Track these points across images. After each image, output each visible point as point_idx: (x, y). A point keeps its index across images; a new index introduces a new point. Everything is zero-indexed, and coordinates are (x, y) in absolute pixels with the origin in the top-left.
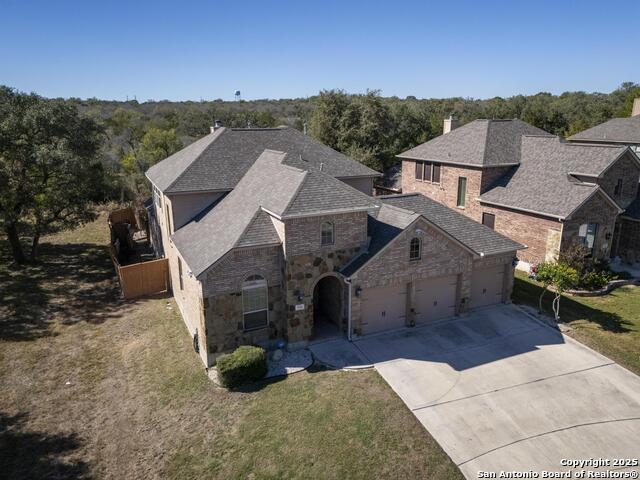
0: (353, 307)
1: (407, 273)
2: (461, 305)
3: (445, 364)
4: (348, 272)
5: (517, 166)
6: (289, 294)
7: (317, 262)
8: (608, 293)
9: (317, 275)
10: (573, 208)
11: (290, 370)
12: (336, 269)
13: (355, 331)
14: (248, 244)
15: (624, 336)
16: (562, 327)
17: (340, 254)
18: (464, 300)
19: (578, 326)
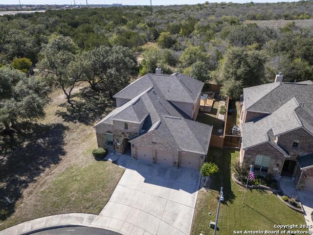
0: (133, 150)
4: (131, 139)
5: (269, 115)
6: (115, 139)
7: (123, 133)
11: (110, 160)
12: (129, 137)
13: (134, 157)
16: (203, 189)
17: (130, 133)
18: (175, 163)
19: (211, 192)
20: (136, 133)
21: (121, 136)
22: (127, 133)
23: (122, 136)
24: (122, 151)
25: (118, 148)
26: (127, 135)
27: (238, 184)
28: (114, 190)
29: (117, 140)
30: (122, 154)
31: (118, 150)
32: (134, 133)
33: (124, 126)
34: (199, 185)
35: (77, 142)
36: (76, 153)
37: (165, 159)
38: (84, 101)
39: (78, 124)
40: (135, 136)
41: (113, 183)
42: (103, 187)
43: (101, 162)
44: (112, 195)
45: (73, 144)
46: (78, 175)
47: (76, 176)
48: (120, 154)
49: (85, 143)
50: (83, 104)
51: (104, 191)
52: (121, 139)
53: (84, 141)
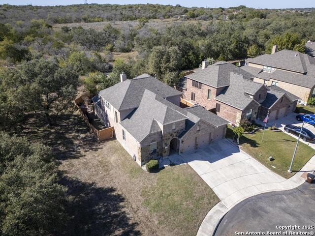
0: (181, 146)
1: (195, 135)
2: (211, 141)
3: (207, 161)
4: (180, 137)
5: (229, 86)
6: (164, 144)
7: (171, 135)
8: (254, 133)
9: (171, 138)
10: (245, 106)
11: (165, 166)
12: (176, 136)
13: (181, 153)
14: (153, 132)
15: (256, 148)
16: (239, 146)
20: (182, 130)
21: (169, 139)
24: (168, 153)
25: (165, 152)
26: (175, 135)
27: (246, 134)
28: (203, 181)
29: (166, 144)
30: (169, 156)
34: (235, 146)
35: (101, 175)
36: (123, 181)
37: (203, 142)
41: (196, 178)
42: (195, 184)
44: (207, 184)
45: (101, 179)
47: (162, 193)
51: (200, 186)
52: (169, 142)
53: (107, 170)
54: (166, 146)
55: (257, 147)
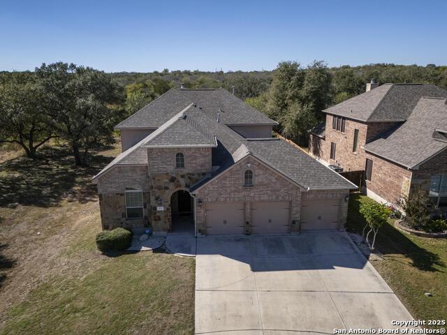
0: (198, 212)
1: (241, 195)
4: (193, 190)
5: (403, 122)
6: (152, 199)
7: (173, 180)
9: (173, 189)
11: (144, 248)
12: (187, 186)
13: (200, 231)
16: (373, 256)
17: (190, 176)
18: (294, 222)
19: (390, 258)
20: (204, 174)
21: (166, 188)
22: (183, 176)
23: (171, 186)
24: (168, 226)
25: (159, 219)
26: (182, 181)
28: (192, 305)
29: (157, 199)
30: (169, 231)
31: (160, 223)
32: (199, 174)
33: (174, 162)
34: (359, 252)
35: (34, 237)
36: (43, 256)
37: (270, 221)
38: (17, 175)
39: (21, 208)
40: (201, 179)
41: (182, 291)
42: (161, 306)
43: (125, 257)
44: (193, 317)
45: (25, 243)
46: (75, 298)
47: (69, 301)
48: (164, 233)
49: (57, 236)
50: (18, 179)
51: (169, 314)
52: (168, 195)
53: (52, 232)
54: (160, 205)
55: (434, 270)
